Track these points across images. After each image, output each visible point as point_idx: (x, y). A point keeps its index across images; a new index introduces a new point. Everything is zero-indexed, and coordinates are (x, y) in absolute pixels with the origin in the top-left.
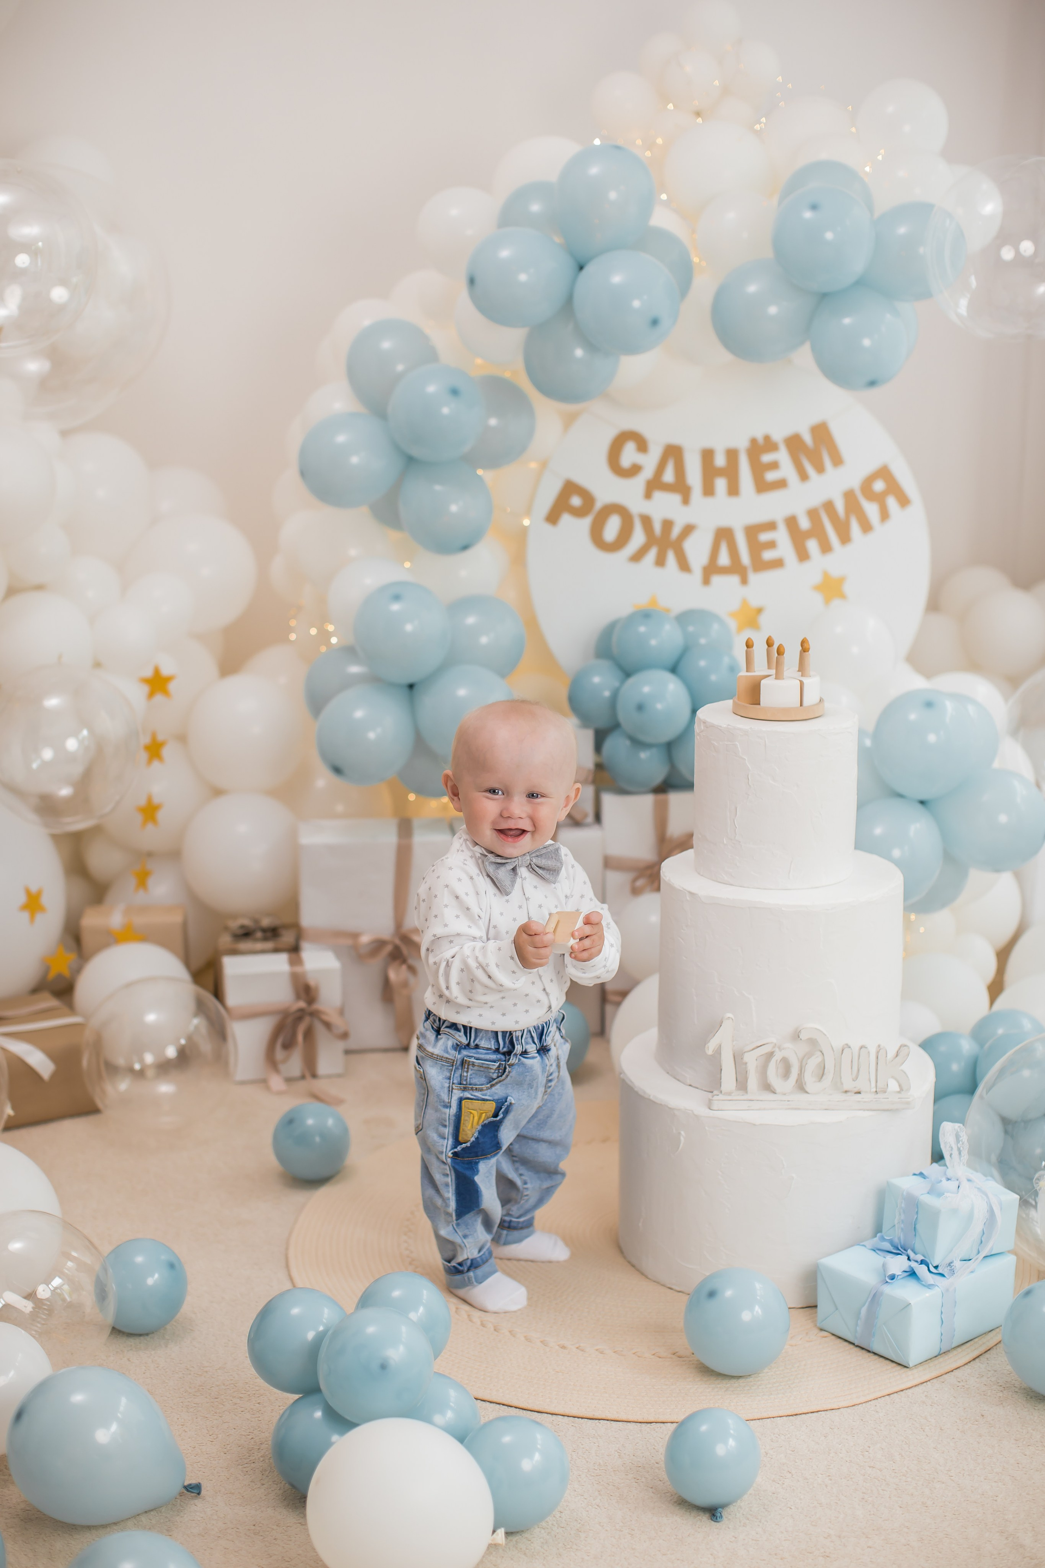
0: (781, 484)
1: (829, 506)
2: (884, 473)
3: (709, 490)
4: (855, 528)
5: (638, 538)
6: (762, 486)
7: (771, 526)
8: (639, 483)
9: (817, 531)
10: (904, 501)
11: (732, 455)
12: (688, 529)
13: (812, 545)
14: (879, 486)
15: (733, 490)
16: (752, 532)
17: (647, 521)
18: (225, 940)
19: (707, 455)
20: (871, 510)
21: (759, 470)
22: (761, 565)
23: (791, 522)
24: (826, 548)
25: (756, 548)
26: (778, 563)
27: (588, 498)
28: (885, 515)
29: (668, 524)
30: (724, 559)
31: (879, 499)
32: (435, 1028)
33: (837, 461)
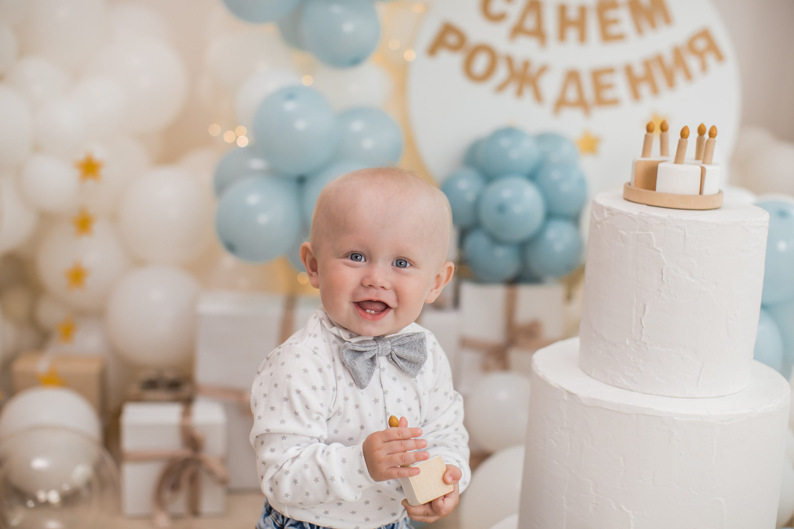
0: (620, 37)
1: (659, 59)
2: (705, 34)
3: (562, 36)
4: (679, 78)
5: (502, 73)
6: (607, 37)
7: (610, 71)
8: (503, 29)
9: (649, 78)
10: (720, 57)
11: (583, 10)
12: (543, 69)
13: (645, 89)
14: (701, 44)
15: (582, 38)
16: (597, 75)
17: (510, 61)
18: (134, 389)
19: (562, 9)
20: (693, 63)
21: (604, 23)
22: (601, 102)
23: (628, 70)
24: (655, 91)
25: (599, 87)
26: (614, 102)
27: (462, 38)
28: (704, 68)
29: (527, 64)
30: (572, 95)
31: (700, 55)
32: (278, 525)
33: (668, 20)
